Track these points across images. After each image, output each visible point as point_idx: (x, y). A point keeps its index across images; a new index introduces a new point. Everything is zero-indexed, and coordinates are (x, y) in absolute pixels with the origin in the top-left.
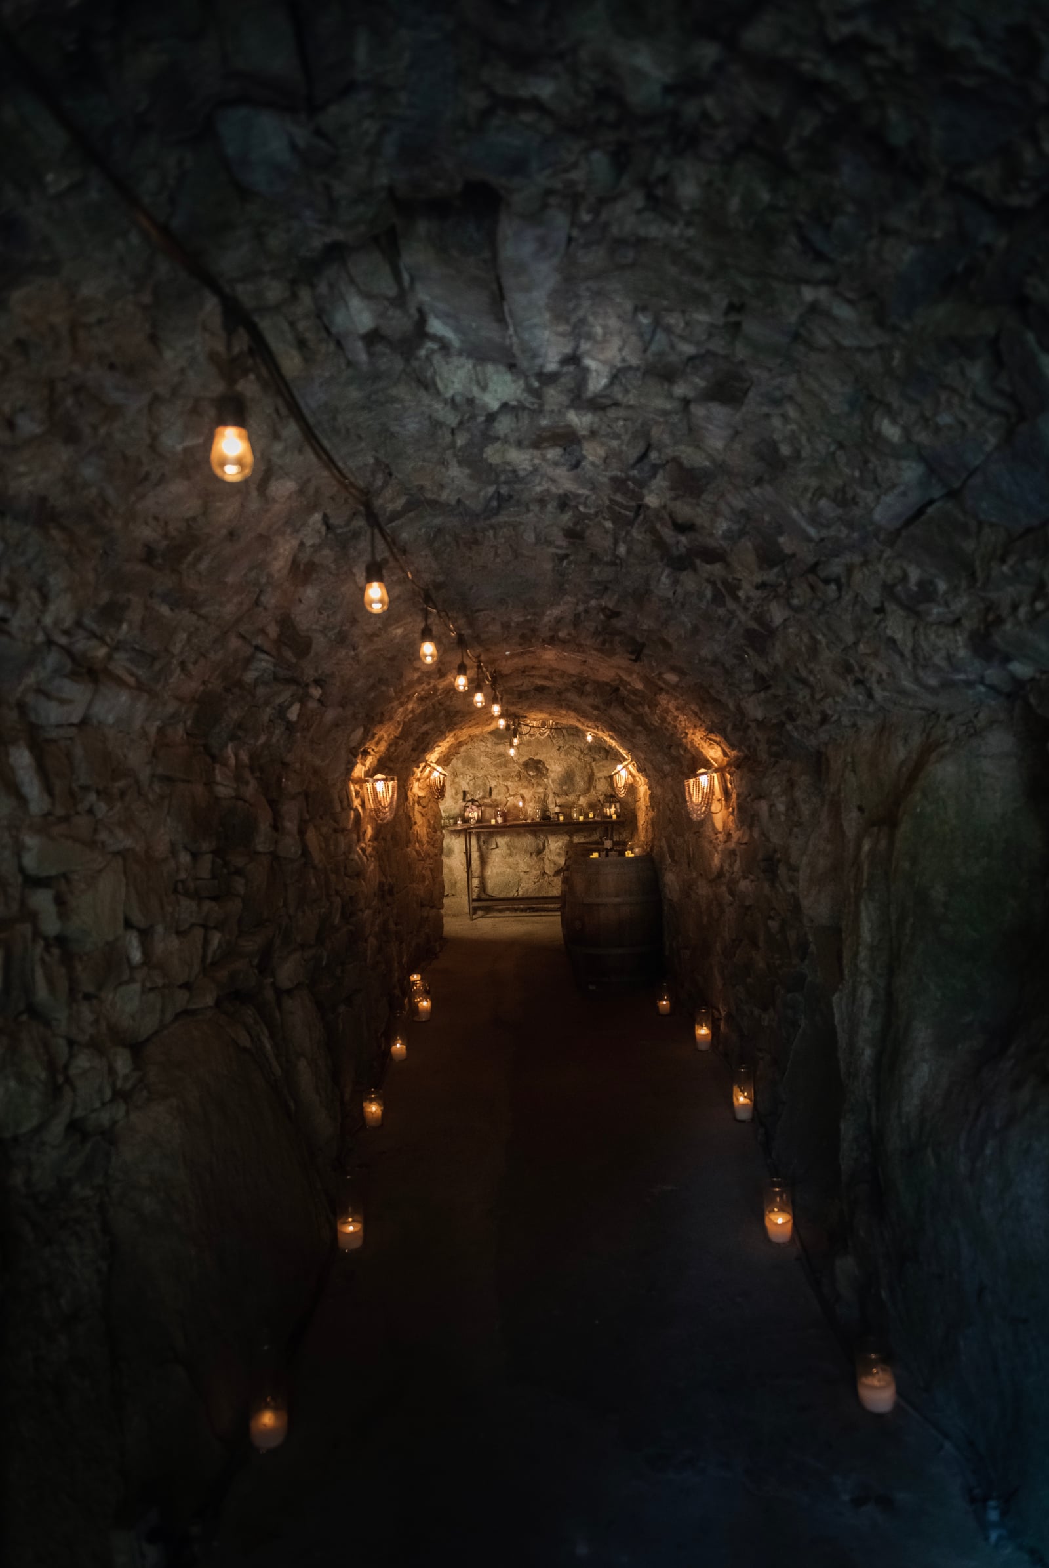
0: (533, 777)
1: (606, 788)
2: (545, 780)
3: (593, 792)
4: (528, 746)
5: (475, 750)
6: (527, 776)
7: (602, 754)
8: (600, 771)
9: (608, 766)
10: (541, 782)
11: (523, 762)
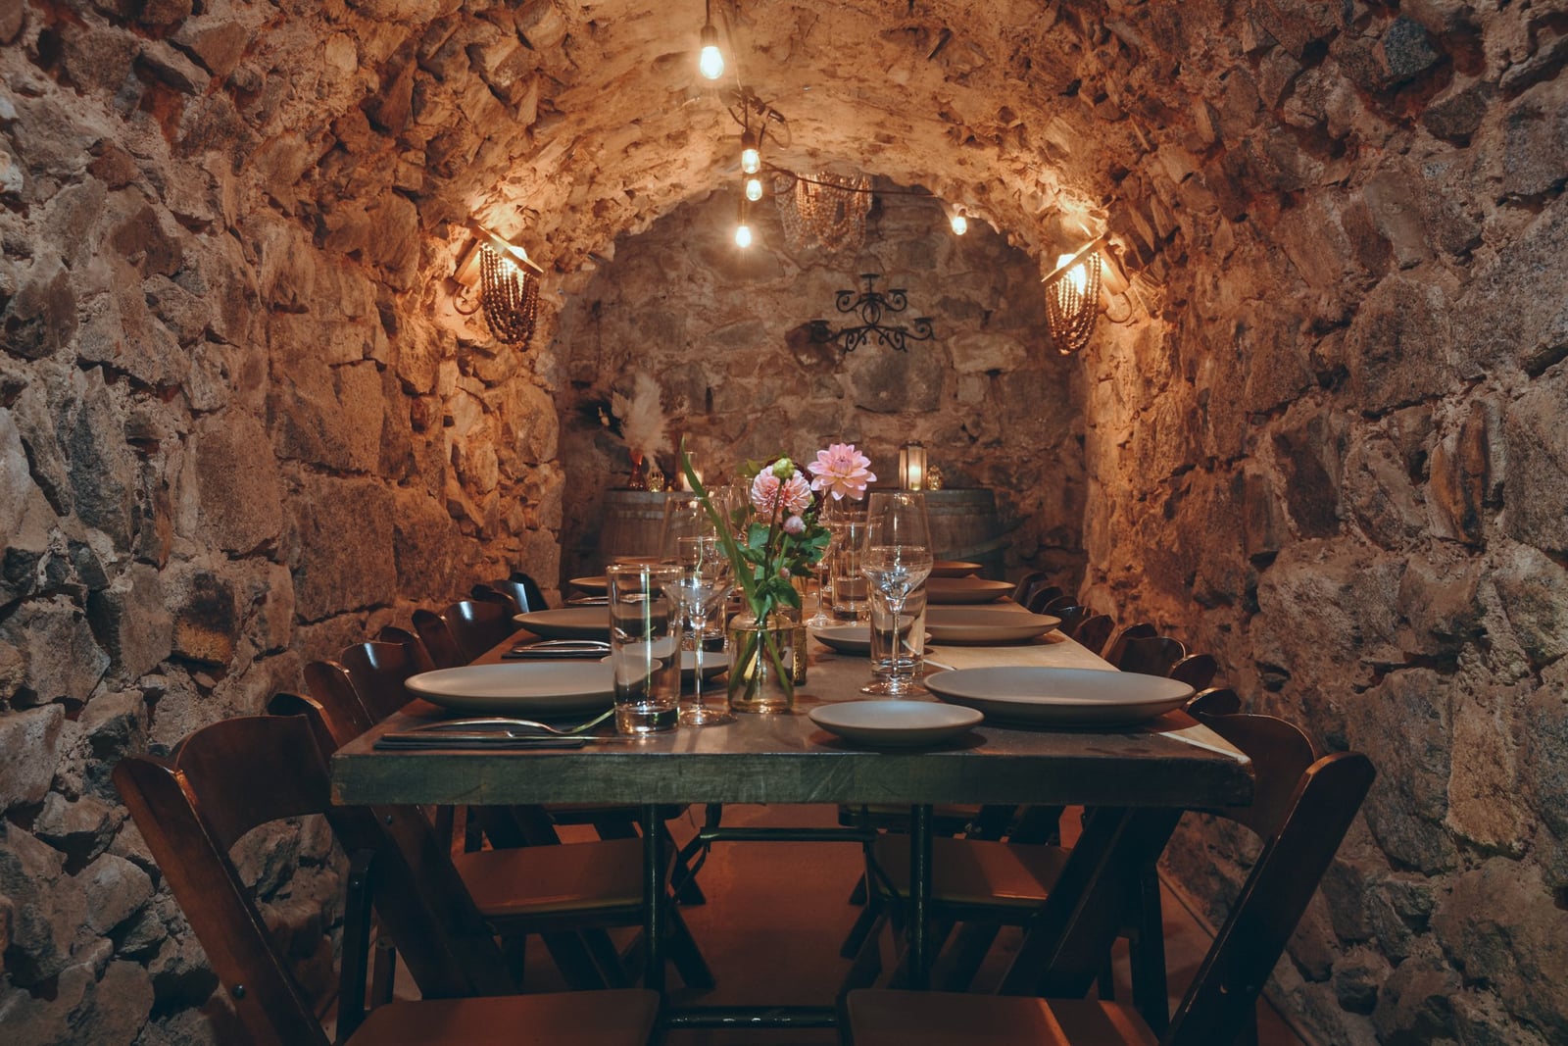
0: (808, 368)
1: (980, 398)
2: (838, 376)
3: (947, 407)
4: (800, 295)
5: (674, 301)
6: (796, 365)
7: (975, 322)
8: (967, 358)
9: (986, 347)
10: (826, 380)
11: (787, 333)
